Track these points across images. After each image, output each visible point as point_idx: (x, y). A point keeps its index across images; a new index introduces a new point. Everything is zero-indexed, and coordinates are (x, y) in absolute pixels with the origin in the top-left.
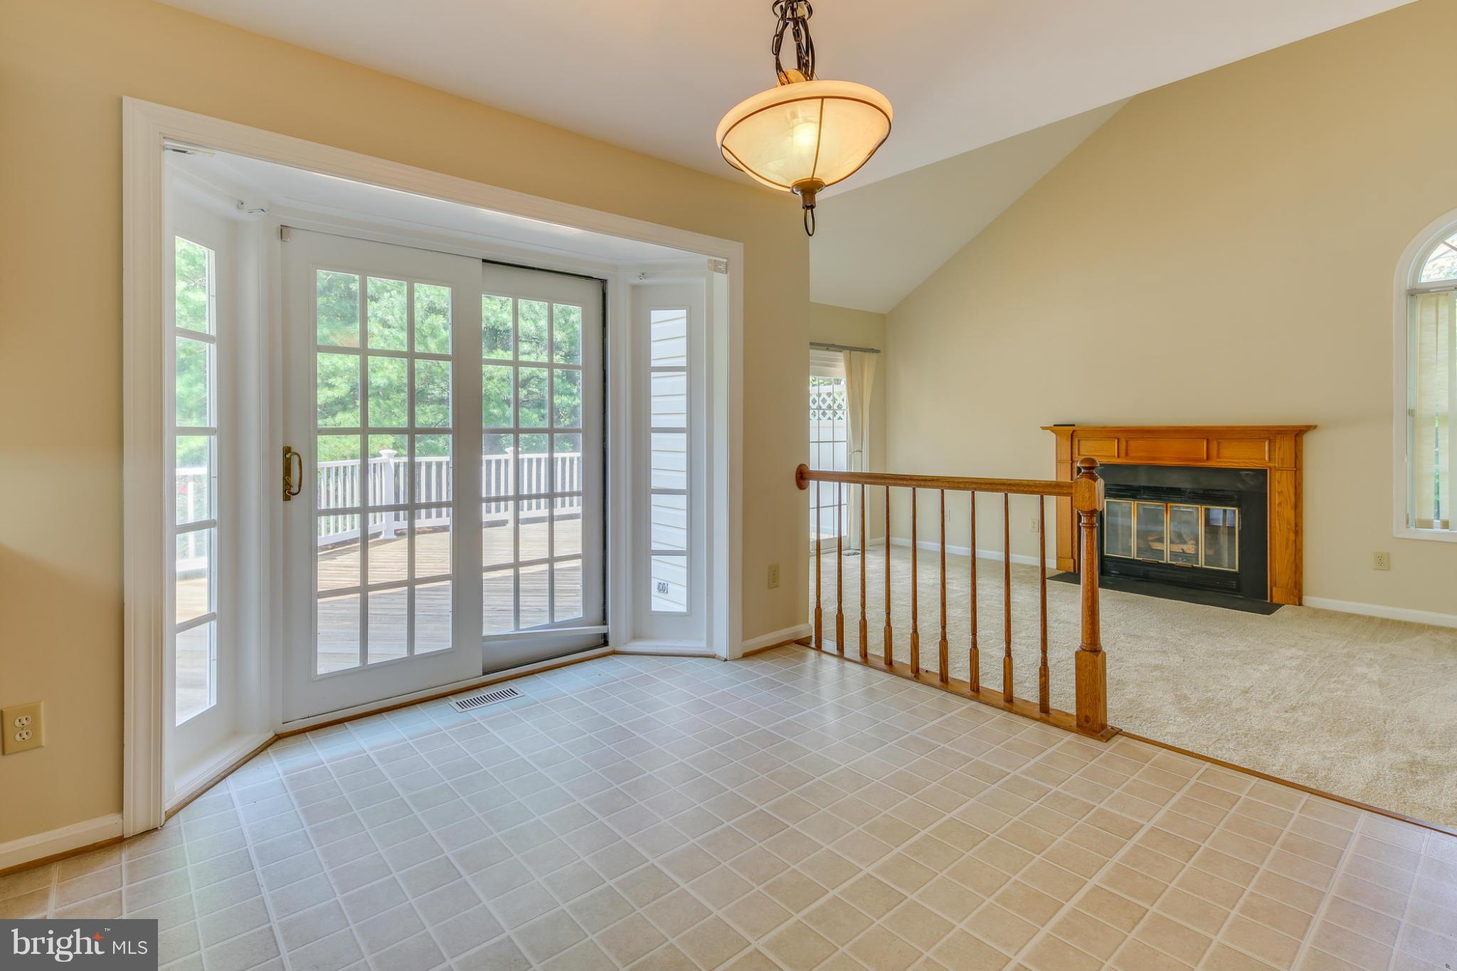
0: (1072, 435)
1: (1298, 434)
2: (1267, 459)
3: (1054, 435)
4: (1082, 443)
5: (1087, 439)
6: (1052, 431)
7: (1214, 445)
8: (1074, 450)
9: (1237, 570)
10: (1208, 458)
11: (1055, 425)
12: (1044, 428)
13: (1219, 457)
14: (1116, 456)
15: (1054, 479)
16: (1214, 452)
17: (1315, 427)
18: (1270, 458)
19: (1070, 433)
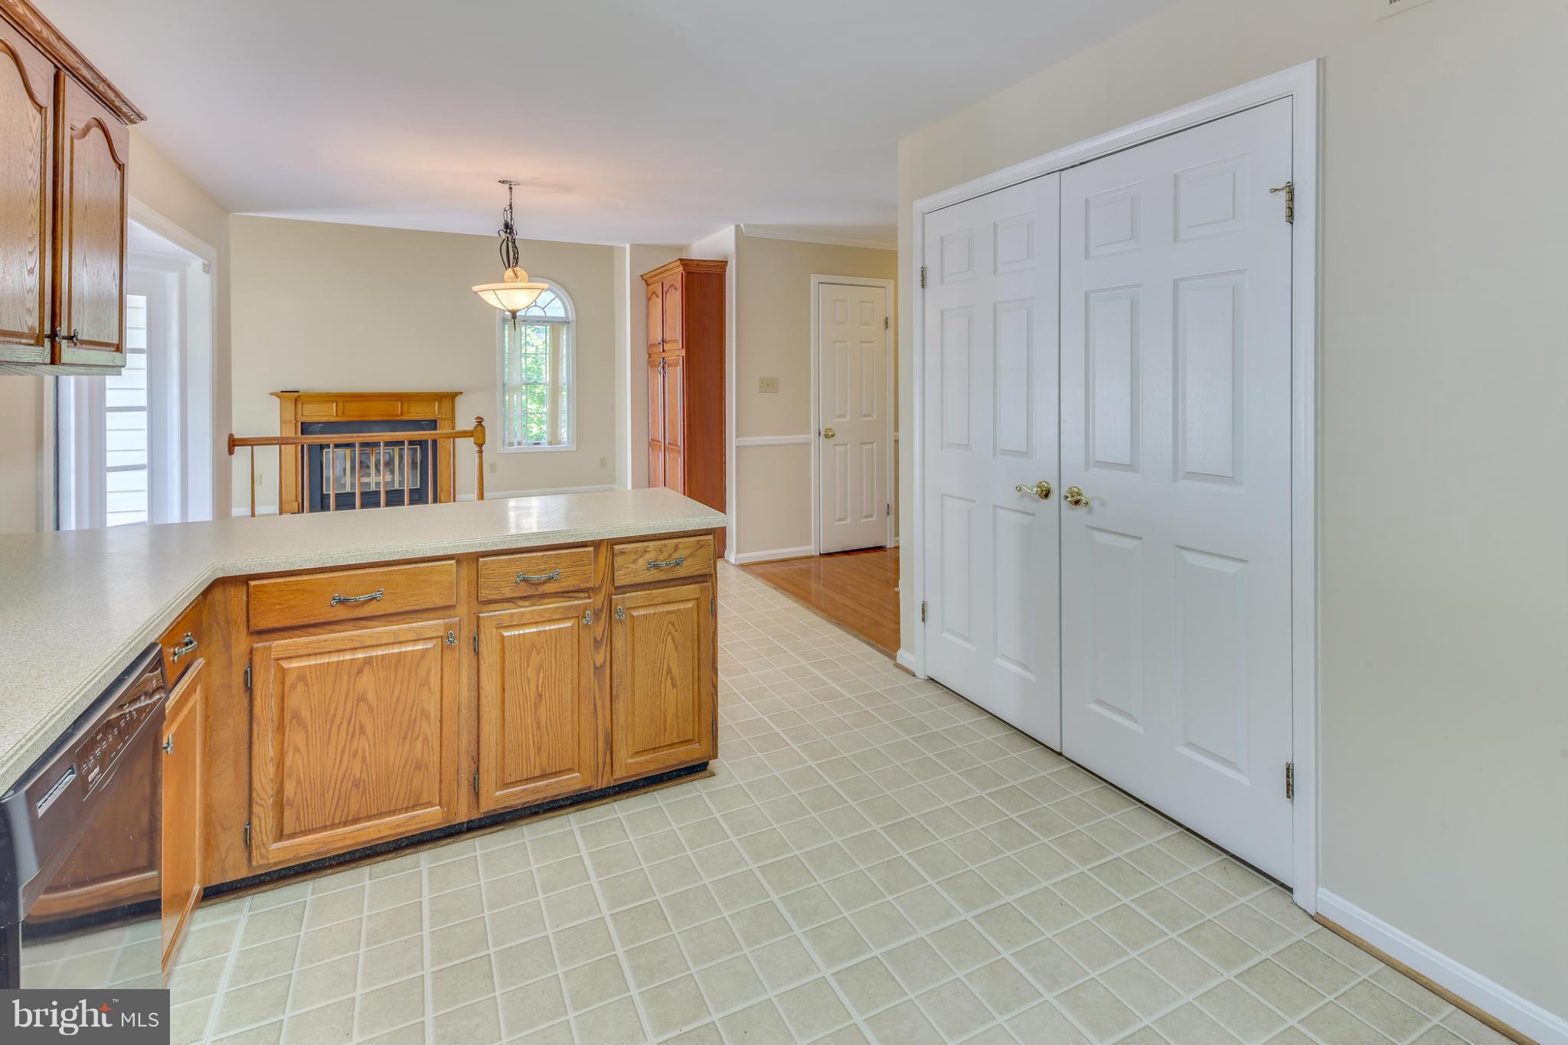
0: (296, 400)
1: (452, 396)
2: (437, 412)
3: (278, 400)
4: (304, 405)
5: (309, 402)
6: (278, 397)
7: (405, 405)
8: (297, 412)
9: (418, 487)
10: (402, 414)
11: (282, 392)
12: (272, 394)
13: (408, 413)
14: (335, 414)
15: (279, 436)
16: (405, 410)
17: (461, 393)
18: (439, 412)
19: (293, 398)
